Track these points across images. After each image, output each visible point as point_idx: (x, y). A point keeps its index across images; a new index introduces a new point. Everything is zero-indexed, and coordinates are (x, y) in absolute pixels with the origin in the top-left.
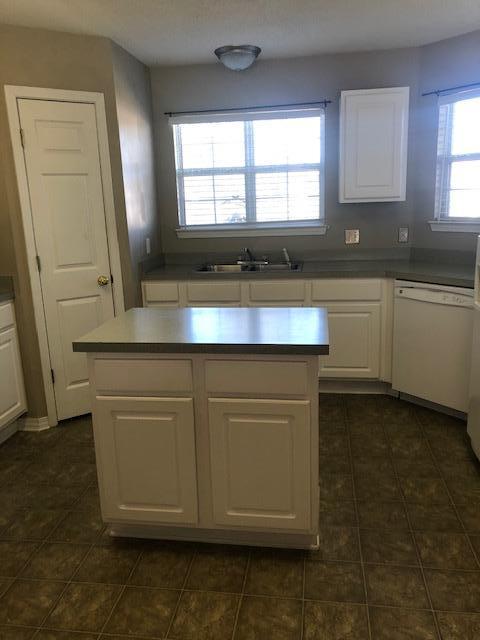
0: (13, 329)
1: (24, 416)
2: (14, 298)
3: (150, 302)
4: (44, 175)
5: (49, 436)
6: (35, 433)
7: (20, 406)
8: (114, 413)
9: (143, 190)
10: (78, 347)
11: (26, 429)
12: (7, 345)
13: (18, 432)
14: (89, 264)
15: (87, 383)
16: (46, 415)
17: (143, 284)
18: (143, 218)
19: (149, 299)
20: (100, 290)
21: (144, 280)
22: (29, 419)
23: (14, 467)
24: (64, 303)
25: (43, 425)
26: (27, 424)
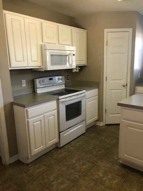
0: (97, 96)
1: (97, 121)
2: (99, 88)
3: (138, 93)
4: (111, 53)
5: (103, 128)
6: (99, 126)
7: (96, 118)
8: (127, 126)
9: (140, 58)
10: (119, 104)
11: (97, 124)
12: (95, 100)
13: (95, 125)
14: (121, 80)
15: (120, 115)
16: (103, 121)
17: (136, 87)
18: (139, 66)
19: (137, 92)
20: (123, 88)
21: (137, 86)
22: (98, 122)
23: (93, 134)
24: (111, 91)
25: (101, 124)
26: (97, 123)
